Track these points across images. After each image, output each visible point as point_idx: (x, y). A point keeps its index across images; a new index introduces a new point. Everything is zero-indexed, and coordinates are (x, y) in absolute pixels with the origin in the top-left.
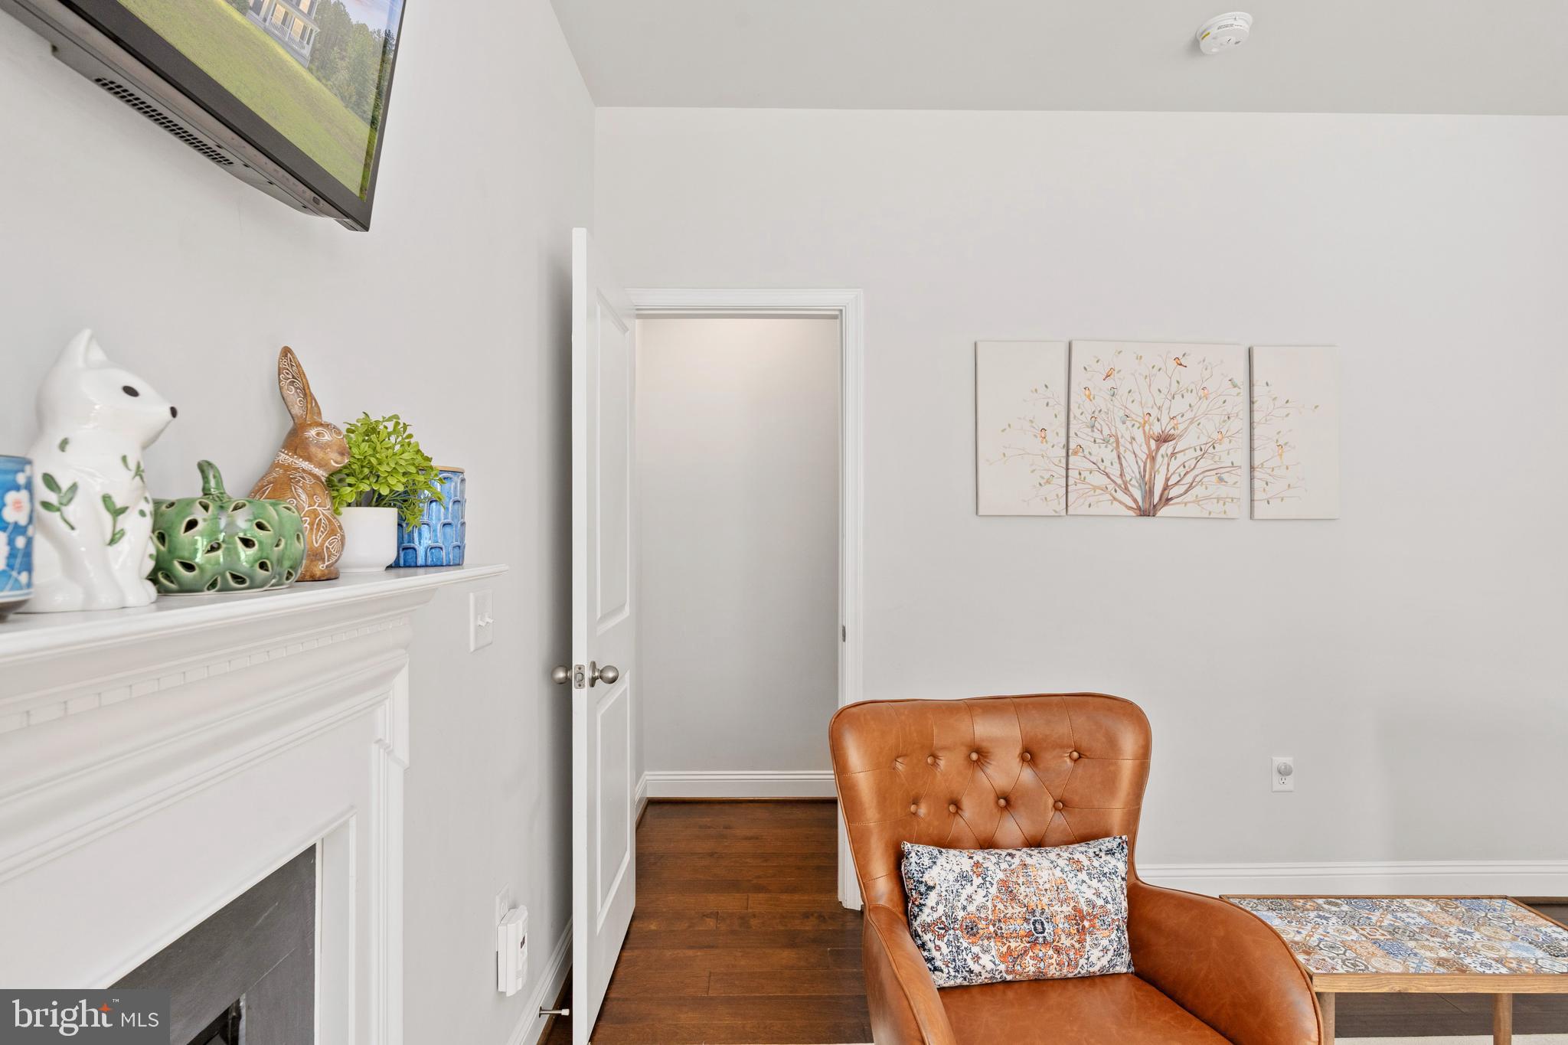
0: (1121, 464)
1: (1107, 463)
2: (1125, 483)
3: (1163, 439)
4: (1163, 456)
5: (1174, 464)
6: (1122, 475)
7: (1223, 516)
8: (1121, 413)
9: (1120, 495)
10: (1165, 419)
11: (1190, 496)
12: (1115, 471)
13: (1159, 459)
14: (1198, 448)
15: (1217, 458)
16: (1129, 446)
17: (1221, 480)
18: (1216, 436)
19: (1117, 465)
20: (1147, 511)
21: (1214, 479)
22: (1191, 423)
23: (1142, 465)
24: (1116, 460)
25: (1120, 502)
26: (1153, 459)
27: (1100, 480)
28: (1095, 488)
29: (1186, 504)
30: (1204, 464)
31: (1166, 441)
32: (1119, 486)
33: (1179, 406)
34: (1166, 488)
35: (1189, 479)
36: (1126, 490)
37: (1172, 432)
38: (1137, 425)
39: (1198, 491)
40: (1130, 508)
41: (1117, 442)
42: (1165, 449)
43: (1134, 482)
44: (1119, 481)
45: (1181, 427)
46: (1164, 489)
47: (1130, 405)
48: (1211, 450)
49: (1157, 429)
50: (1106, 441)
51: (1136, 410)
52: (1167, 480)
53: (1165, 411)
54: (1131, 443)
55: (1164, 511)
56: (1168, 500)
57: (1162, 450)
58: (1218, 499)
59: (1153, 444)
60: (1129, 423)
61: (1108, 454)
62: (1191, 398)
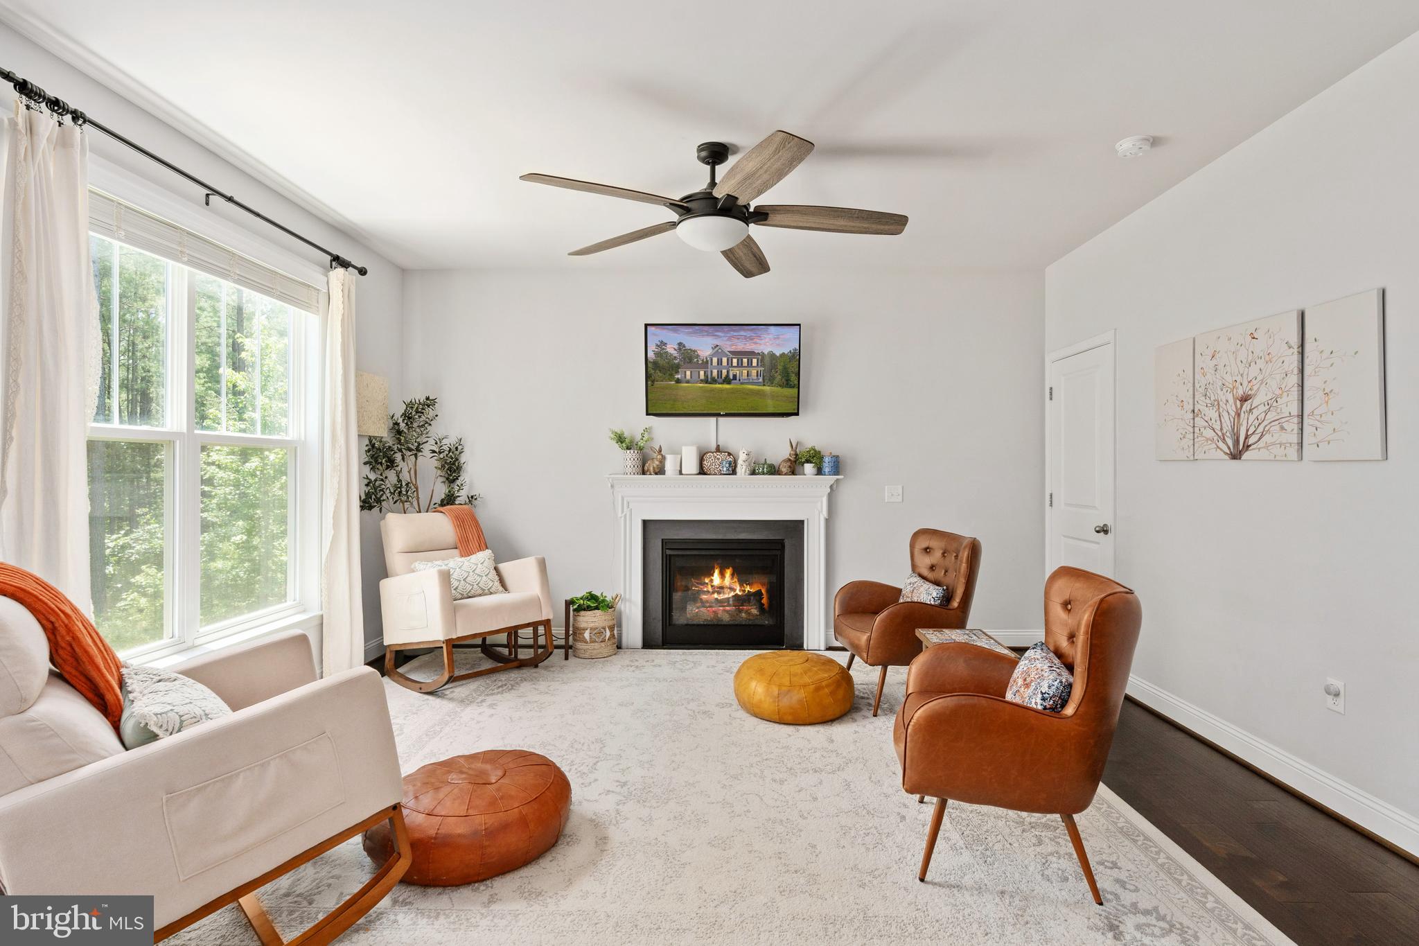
0: (1221, 421)
1: (1213, 421)
2: (1223, 434)
3: (1244, 399)
4: (1244, 412)
5: (1252, 418)
6: (1221, 429)
7: (1284, 458)
8: (1220, 384)
9: (1221, 444)
10: (1245, 383)
11: (1261, 443)
12: (1217, 427)
13: (1242, 414)
14: (1266, 403)
15: (1279, 410)
16: (1224, 406)
17: (1282, 428)
18: (1278, 392)
19: (1218, 422)
20: (1236, 456)
21: (1277, 428)
22: (1261, 384)
23: (1232, 420)
24: (1218, 418)
25: (1221, 449)
26: (1239, 415)
27: (1209, 433)
28: (1207, 440)
29: (1259, 449)
30: (1271, 416)
31: (1246, 400)
32: (1220, 437)
33: (1254, 371)
34: (1247, 437)
35: (1260, 429)
36: (1224, 440)
37: (1250, 392)
38: (1229, 390)
39: (1267, 438)
40: (1226, 453)
41: (1218, 404)
42: (1247, 406)
43: (1228, 434)
44: (1220, 434)
45: (1255, 388)
46: (1246, 438)
47: (1225, 376)
48: (1275, 404)
49: (1240, 392)
50: (1213, 405)
51: (1229, 379)
52: (1247, 431)
53: (1245, 377)
54: (1226, 404)
55: (1246, 456)
56: (1249, 446)
57: (1244, 408)
58: (1281, 444)
59: (1238, 403)
60: (1225, 390)
61: (1212, 414)
62: (1261, 363)
